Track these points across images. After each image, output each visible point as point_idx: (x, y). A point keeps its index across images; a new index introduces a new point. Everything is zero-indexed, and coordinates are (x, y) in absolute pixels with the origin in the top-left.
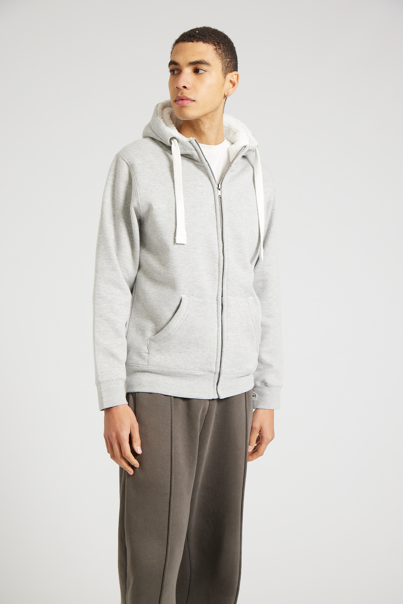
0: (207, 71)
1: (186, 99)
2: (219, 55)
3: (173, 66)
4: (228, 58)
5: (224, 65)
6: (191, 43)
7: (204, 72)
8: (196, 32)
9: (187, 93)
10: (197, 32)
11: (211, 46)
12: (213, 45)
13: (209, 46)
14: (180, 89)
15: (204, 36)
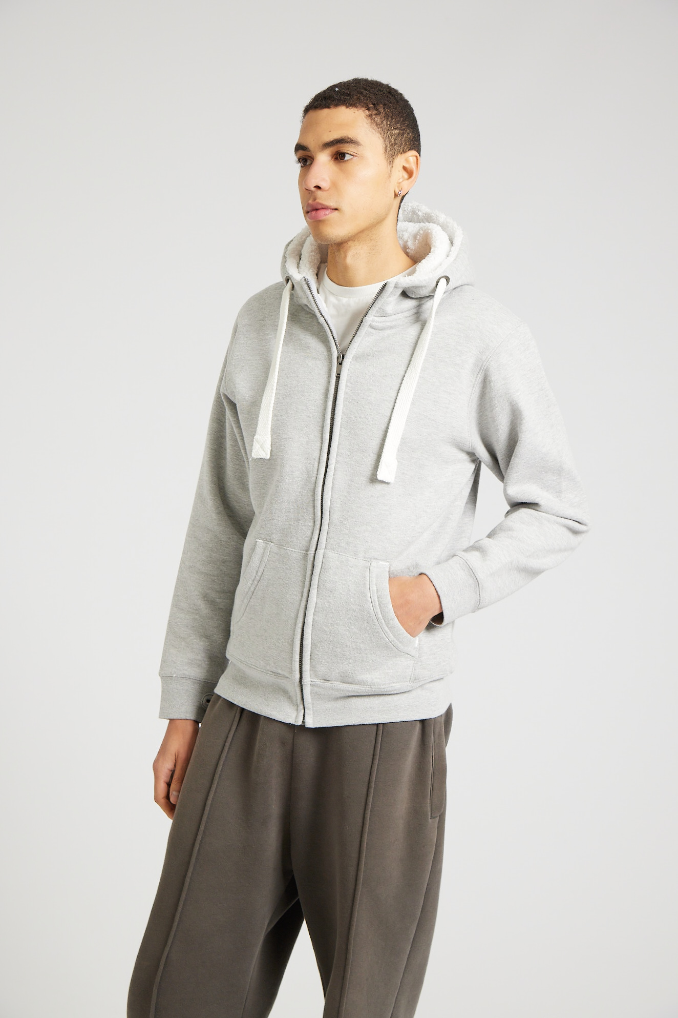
0: (356, 155)
1: (323, 208)
2: (377, 124)
3: (301, 153)
4: (395, 129)
5: (387, 143)
6: (326, 111)
7: (352, 157)
8: (334, 91)
9: (323, 198)
10: (337, 89)
11: (361, 111)
12: (364, 109)
13: (356, 112)
14: (312, 191)
15: (349, 95)
